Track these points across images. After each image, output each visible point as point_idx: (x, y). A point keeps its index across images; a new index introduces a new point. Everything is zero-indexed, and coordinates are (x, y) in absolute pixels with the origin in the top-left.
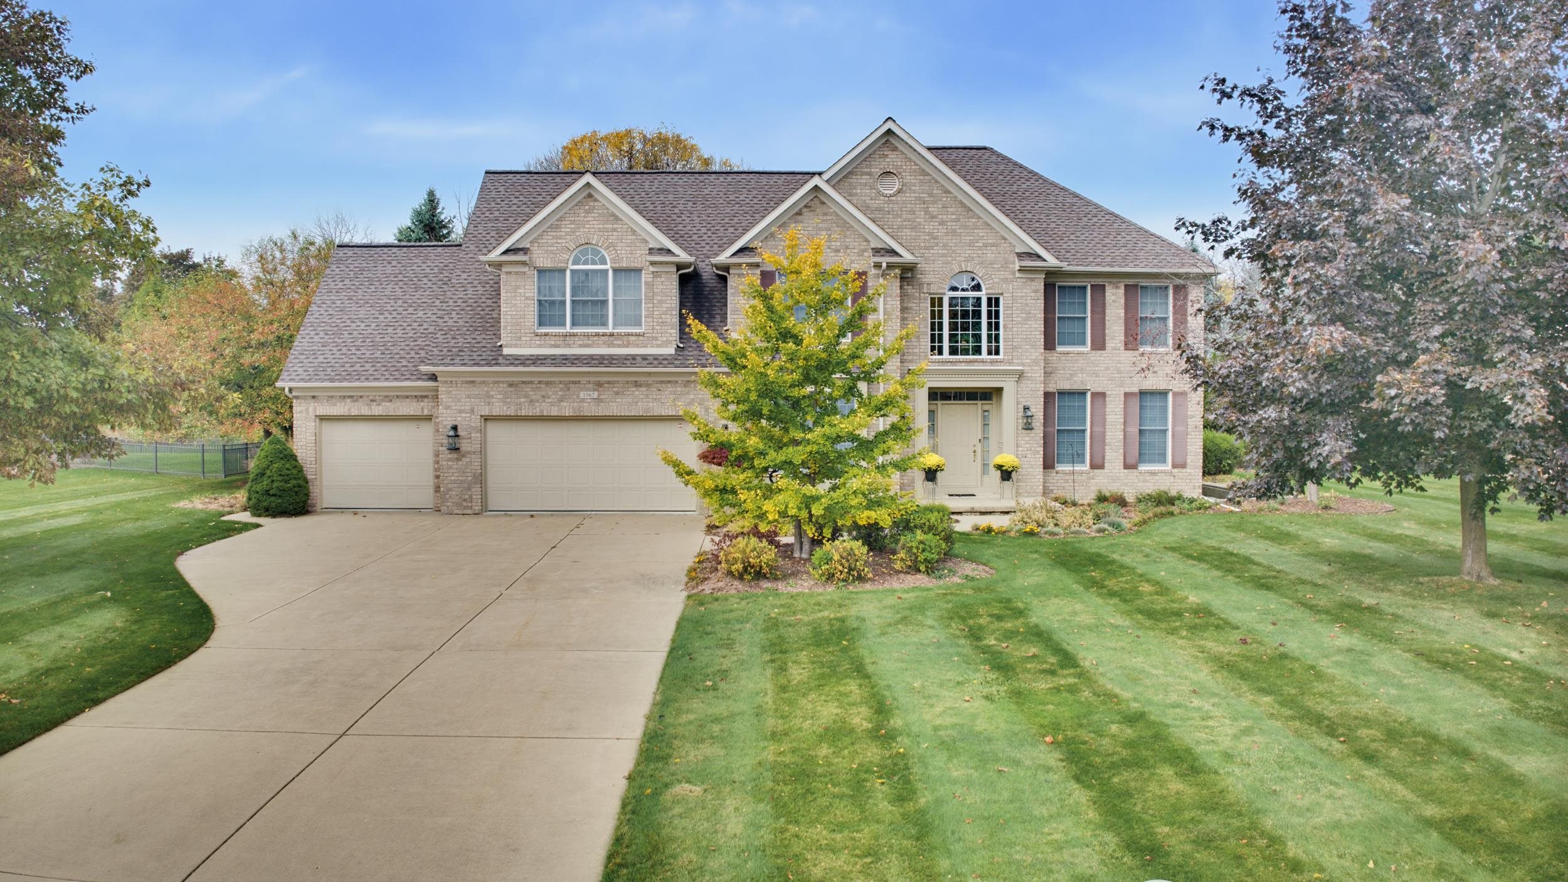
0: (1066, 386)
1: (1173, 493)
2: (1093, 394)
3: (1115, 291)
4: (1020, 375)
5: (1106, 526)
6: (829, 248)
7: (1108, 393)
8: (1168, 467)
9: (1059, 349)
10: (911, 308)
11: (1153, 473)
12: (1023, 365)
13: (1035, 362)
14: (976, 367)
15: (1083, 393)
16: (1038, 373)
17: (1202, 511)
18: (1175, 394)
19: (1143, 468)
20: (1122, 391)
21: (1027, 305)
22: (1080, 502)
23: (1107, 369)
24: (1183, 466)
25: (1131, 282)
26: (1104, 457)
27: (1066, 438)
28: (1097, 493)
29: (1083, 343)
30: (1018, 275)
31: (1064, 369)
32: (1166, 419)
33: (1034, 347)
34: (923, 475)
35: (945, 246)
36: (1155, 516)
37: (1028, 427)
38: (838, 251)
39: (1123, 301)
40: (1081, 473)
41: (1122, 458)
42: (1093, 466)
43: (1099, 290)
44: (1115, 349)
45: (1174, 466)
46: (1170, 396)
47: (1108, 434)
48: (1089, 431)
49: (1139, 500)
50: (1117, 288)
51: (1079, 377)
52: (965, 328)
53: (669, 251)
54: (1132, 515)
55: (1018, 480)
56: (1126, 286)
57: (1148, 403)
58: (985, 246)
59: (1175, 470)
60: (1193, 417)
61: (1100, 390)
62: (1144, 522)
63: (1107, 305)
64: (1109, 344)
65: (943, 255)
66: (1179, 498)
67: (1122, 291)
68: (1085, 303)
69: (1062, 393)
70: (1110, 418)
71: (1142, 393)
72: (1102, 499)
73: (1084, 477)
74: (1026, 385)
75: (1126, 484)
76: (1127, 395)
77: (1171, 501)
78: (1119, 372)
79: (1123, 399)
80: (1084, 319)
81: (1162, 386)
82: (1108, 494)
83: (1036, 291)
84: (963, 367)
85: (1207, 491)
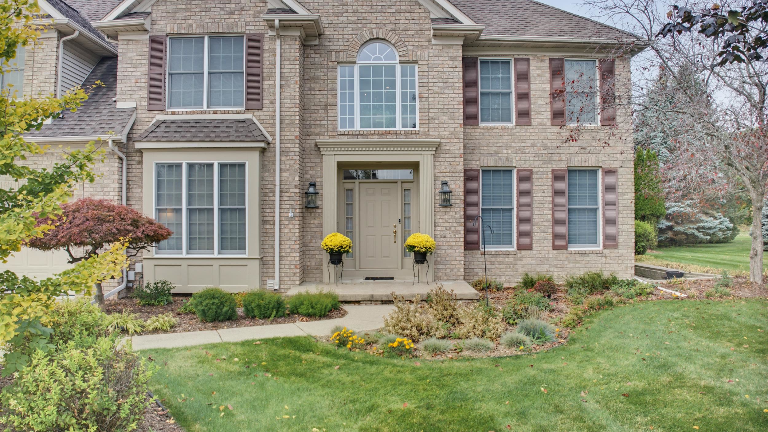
0: (490, 162)
1: (606, 275)
2: (520, 172)
3: (539, 65)
4: (438, 148)
5: (522, 336)
6: (223, 10)
7: (535, 170)
8: (600, 247)
9: (482, 125)
10: (318, 78)
11: (583, 254)
12: (441, 137)
13: (454, 134)
14: (390, 138)
15: (508, 171)
16: (458, 146)
17: (643, 298)
18: (606, 172)
19: (572, 248)
20: (550, 168)
21: (444, 73)
22: (506, 285)
23: (533, 145)
24: (615, 246)
25: (557, 55)
26: (531, 238)
27: (491, 218)
28: (524, 276)
29: (509, 120)
30: (433, 41)
31: (488, 145)
32: (595, 199)
33: (452, 118)
34: (326, 258)
35: (355, 12)
36: (592, 307)
37: (447, 204)
38: (233, 13)
39: (548, 75)
40: (508, 254)
41: (551, 238)
42: (520, 248)
43: (523, 63)
44: (540, 124)
45: (605, 247)
46: (600, 174)
47: (536, 213)
48: (515, 209)
49: (571, 285)
50: (542, 61)
51: (504, 154)
52: (378, 97)
53: (49, 16)
54: (562, 305)
55: (436, 262)
56: (551, 60)
57: (577, 180)
58: (398, 11)
59: (607, 251)
60: (623, 195)
61: (526, 167)
62: (578, 321)
63: (532, 79)
64: (535, 120)
65: (353, 22)
66: (614, 281)
67: (547, 65)
68: (509, 79)
69: (486, 171)
70: (537, 196)
71: (571, 171)
72: (529, 283)
73: (511, 259)
74: (444, 159)
75: (555, 266)
76: (555, 172)
77: (606, 285)
78: (547, 148)
79: (550, 176)
80: (509, 94)
81: (591, 162)
82: (535, 277)
83: (453, 59)
84: (375, 139)
85: (640, 271)
